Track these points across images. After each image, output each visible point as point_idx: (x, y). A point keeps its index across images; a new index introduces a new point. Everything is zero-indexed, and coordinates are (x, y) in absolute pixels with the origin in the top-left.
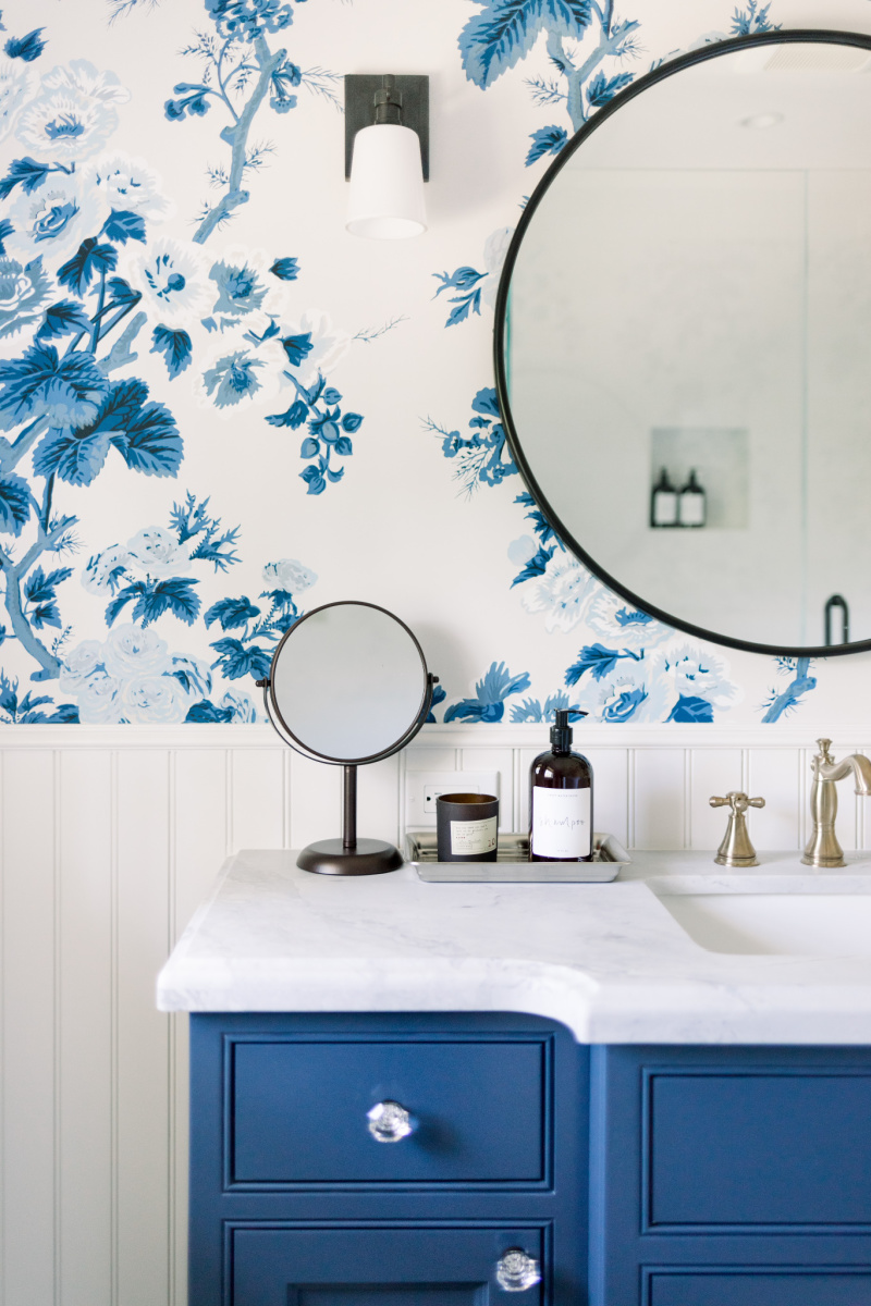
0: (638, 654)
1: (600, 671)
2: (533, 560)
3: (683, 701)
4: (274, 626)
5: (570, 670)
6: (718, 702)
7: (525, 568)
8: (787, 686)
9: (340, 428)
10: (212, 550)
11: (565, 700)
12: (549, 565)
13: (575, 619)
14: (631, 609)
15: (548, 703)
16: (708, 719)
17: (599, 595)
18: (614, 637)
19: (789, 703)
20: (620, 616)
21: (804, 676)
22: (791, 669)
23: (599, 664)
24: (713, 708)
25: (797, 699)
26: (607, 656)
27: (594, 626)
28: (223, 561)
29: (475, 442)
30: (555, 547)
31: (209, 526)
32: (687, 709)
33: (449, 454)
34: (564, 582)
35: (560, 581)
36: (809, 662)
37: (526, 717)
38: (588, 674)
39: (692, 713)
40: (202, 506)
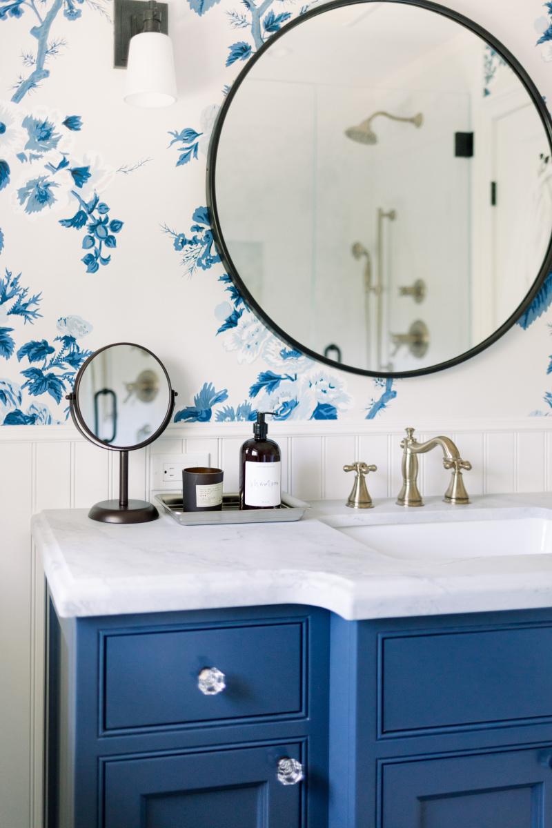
0: (293, 377)
1: (271, 388)
2: (230, 318)
3: (320, 406)
4: (64, 360)
5: (252, 387)
6: (340, 407)
7: (225, 322)
8: (380, 396)
9: (109, 229)
10: (23, 308)
11: (249, 407)
12: (240, 321)
13: (256, 355)
14: (289, 349)
15: (239, 409)
16: (334, 417)
17: (270, 340)
18: (279, 367)
19: (381, 407)
20: (282, 353)
21: (390, 390)
22: (382, 386)
23: (270, 384)
24: (337, 411)
25: (386, 404)
26: (275, 378)
27: (267, 360)
28: (30, 316)
29: (194, 241)
30: (244, 309)
31: (21, 292)
32: (322, 411)
33: (178, 248)
34: (249, 332)
35: (246, 332)
36: (392, 381)
37: (225, 418)
38: (263, 390)
39: (325, 414)
40: (16, 279)
